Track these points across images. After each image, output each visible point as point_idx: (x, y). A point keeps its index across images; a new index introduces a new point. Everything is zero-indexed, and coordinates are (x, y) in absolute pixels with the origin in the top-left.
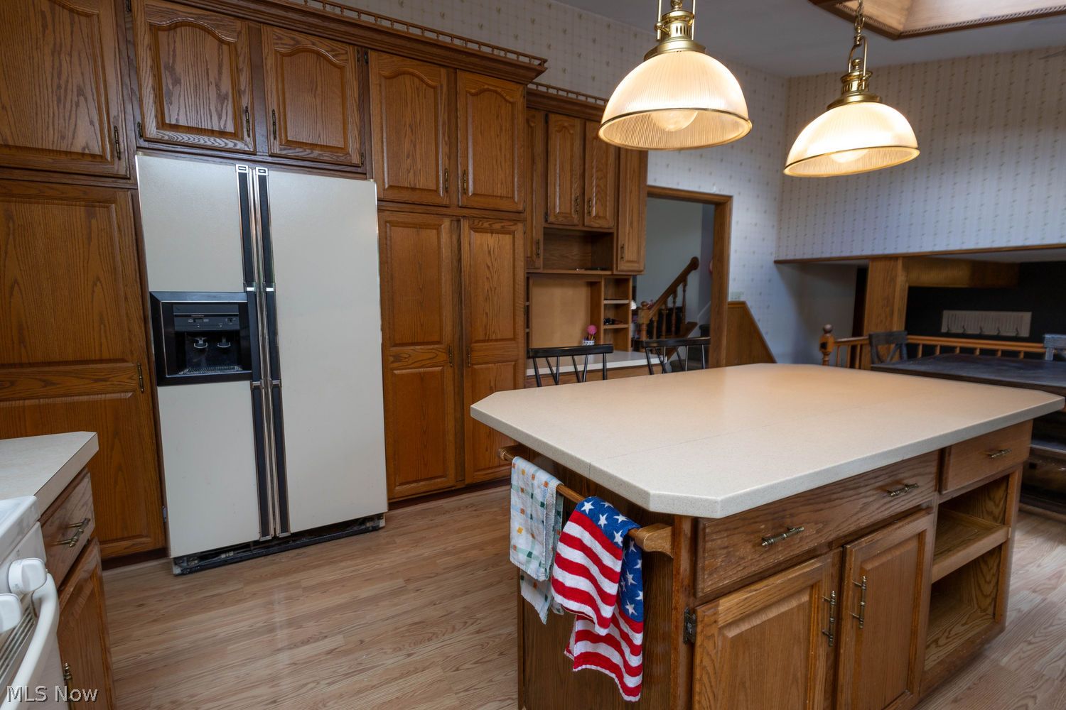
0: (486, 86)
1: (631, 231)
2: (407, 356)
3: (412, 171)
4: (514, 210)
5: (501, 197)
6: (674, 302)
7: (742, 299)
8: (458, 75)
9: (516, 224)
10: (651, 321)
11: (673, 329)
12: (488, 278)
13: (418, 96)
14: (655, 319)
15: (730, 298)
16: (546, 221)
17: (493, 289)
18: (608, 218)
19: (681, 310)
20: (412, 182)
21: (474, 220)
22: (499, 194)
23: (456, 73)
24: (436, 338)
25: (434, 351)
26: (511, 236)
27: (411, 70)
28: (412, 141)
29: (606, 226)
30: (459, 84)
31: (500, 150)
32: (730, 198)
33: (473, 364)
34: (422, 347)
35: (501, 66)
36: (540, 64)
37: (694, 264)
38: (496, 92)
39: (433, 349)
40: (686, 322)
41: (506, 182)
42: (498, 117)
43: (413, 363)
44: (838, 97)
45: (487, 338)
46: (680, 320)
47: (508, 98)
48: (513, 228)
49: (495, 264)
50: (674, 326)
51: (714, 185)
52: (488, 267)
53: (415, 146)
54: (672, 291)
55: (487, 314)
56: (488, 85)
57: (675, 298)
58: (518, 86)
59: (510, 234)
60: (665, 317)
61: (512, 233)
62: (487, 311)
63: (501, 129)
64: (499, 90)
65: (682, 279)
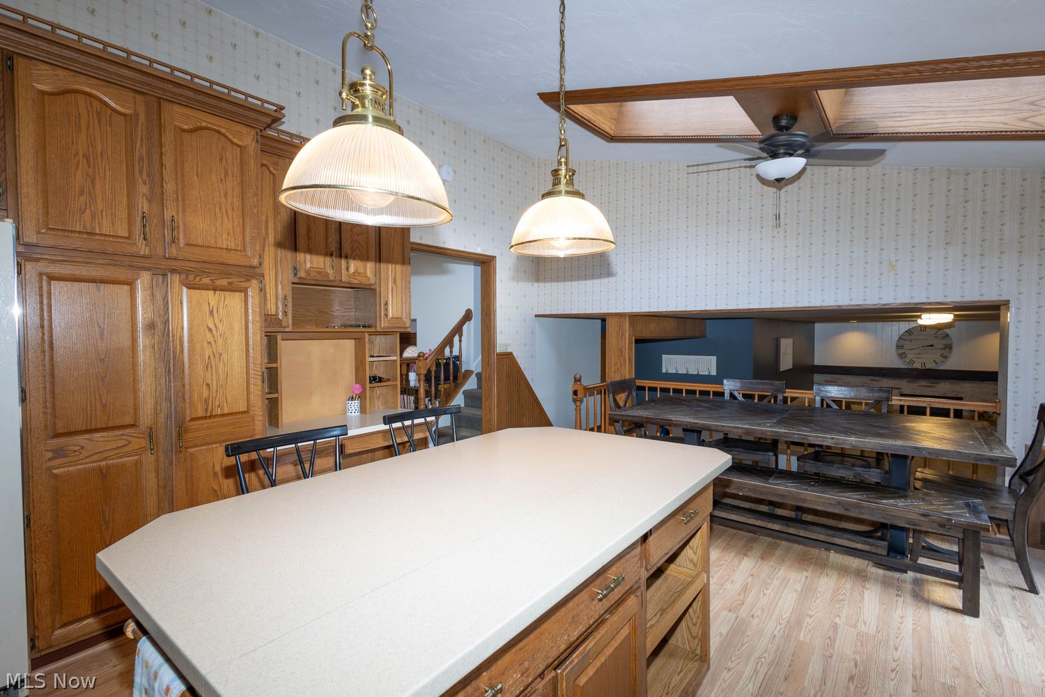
0: (204, 124)
1: (394, 288)
2: (77, 448)
3: (88, 212)
4: (248, 264)
5: (227, 249)
6: (451, 352)
7: (509, 350)
8: (162, 104)
9: (249, 280)
10: (429, 371)
11: (451, 378)
12: (209, 343)
13: (99, 122)
14: (434, 368)
15: (499, 350)
16: (295, 274)
17: (217, 356)
18: (369, 274)
19: (458, 358)
20: (88, 225)
21: (187, 275)
22: (225, 246)
23: (160, 103)
24: (128, 420)
25: (124, 437)
26: (243, 294)
27: (88, 90)
28: (87, 175)
29: (368, 283)
30: (165, 115)
31: (226, 196)
32: (494, 258)
33: (187, 448)
34: (105, 434)
35: (224, 105)
36: (276, 111)
37: (468, 316)
38: (219, 132)
39: (123, 435)
40: (463, 370)
41: (234, 233)
42: (221, 160)
43: (87, 457)
44: (549, 187)
45: (209, 414)
46: (457, 368)
47: (235, 140)
48: (244, 285)
49: (219, 325)
50: (451, 375)
51: (478, 245)
52: (210, 330)
53: (93, 182)
54: (448, 341)
55: (208, 385)
56: (206, 122)
57: (451, 348)
58: (249, 129)
59: (241, 291)
60: (442, 367)
61: (244, 291)
62: (209, 382)
63: (226, 174)
64: (223, 131)
65: (458, 330)
